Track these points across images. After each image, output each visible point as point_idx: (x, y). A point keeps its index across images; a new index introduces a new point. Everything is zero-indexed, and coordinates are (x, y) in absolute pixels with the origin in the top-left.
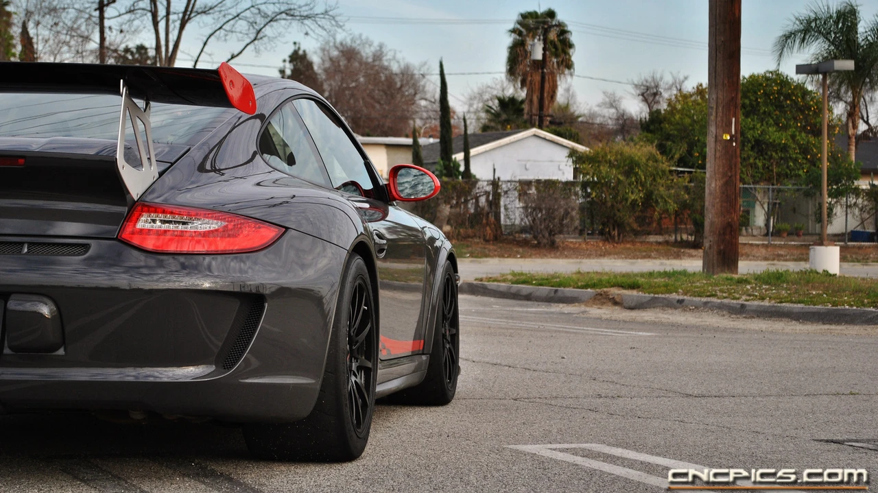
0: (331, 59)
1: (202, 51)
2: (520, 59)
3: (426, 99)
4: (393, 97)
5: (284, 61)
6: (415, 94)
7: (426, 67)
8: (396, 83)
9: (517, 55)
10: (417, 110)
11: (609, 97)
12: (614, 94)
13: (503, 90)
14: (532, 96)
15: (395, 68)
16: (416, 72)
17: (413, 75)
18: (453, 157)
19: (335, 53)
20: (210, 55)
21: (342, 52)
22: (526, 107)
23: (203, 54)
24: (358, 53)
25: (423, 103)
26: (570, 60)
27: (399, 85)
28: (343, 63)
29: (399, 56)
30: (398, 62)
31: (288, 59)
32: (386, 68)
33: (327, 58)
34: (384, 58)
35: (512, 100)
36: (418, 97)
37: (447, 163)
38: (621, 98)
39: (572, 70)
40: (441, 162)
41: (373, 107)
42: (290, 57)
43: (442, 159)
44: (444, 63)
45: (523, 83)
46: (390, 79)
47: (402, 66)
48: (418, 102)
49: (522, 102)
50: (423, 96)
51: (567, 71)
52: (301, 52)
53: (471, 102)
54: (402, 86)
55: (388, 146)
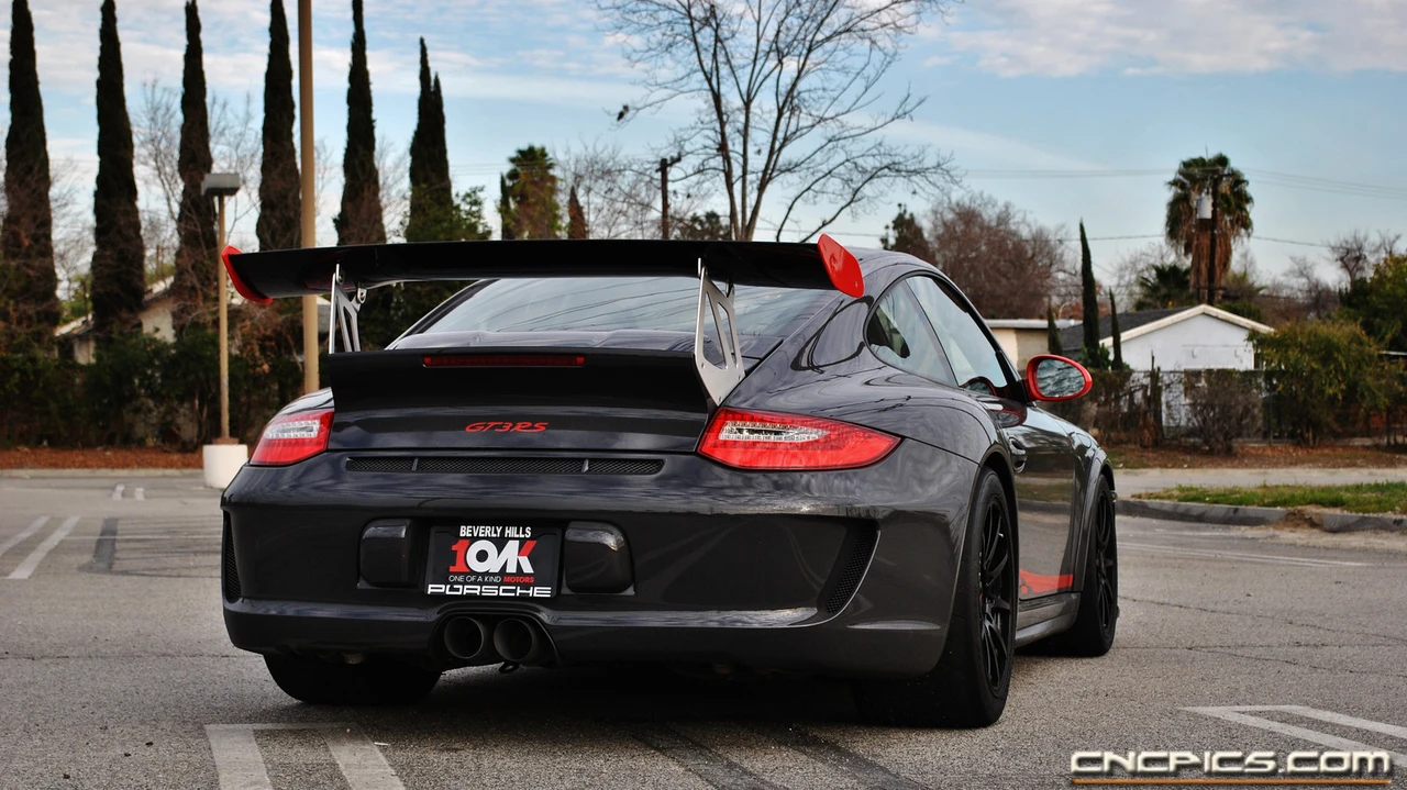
0: (945, 224)
1: (786, 217)
2: (1183, 218)
3: (1064, 271)
4: (1023, 269)
5: (887, 227)
6: (1051, 264)
7: (1064, 231)
8: (1026, 252)
9: (1179, 218)
10: (1053, 284)
11: (1298, 264)
12: (1304, 259)
13: (1162, 258)
14: (1199, 264)
15: (1025, 233)
16: (1051, 237)
17: (1047, 241)
18: (1101, 342)
19: (949, 216)
20: (796, 222)
21: (958, 214)
22: (1191, 278)
23: (788, 221)
24: (980, 215)
25: (1061, 276)
26: (1247, 217)
27: (1030, 253)
28: (960, 228)
29: (1030, 218)
30: (1029, 225)
31: (891, 225)
32: (1014, 234)
33: (940, 223)
34: (1011, 221)
35: (1174, 269)
36: (1054, 268)
37: (1093, 350)
38: (1314, 264)
39: (1250, 230)
40: (1086, 350)
41: (998, 282)
42: (894, 222)
43: (1087, 345)
44: (1085, 226)
45: (1188, 249)
46: (1019, 246)
47: (1034, 230)
48: (1055, 274)
49: (1187, 272)
50: (1060, 267)
51: (1243, 231)
52: (907, 216)
53: (1122, 273)
54: (1033, 255)
55: (1018, 330)
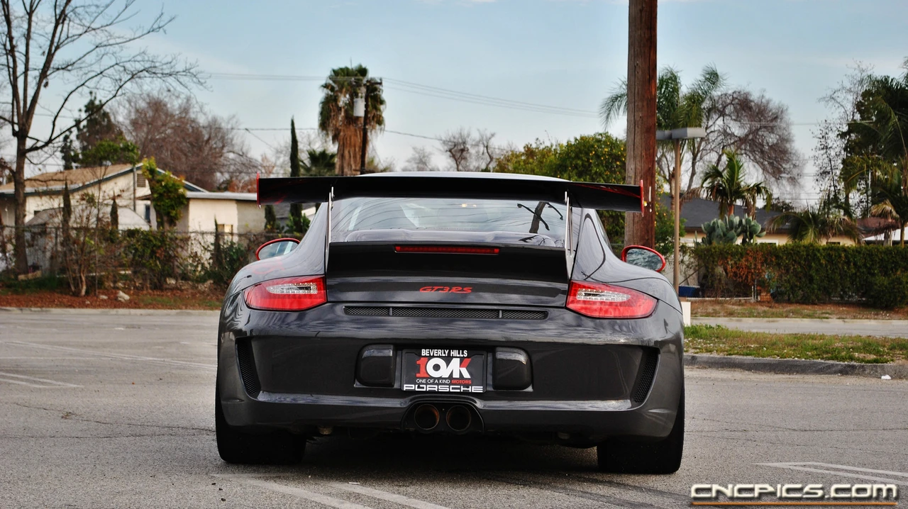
0: (137, 111)
1: (62, 106)
2: (332, 114)
3: (234, 152)
4: (200, 149)
5: (80, 110)
6: (223, 146)
7: (235, 120)
8: (203, 136)
9: (328, 111)
10: (225, 163)
11: (419, 153)
12: (424, 150)
13: (310, 145)
14: (344, 151)
15: (202, 120)
16: (223, 125)
17: (219, 129)
18: (303, 212)
19: (142, 104)
21: (149, 103)
22: (336, 160)
24: (165, 105)
25: (231, 156)
26: (380, 116)
27: (206, 137)
28: (150, 114)
29: (206, 109)
30: (205, 114)
31: (84, 109)
32: (193, 121)
33: (133, 110)
34: (191, 110)
35: (323, 154)
36: (225, 150)
37: (297, 219)
38: (430, 154)
39: (383, 126)
40: (292, 218)
41: (179, 158)
42: (86, 106)
43: (292, 215)
44: (295, 122)
45: (335, 138)
46: (197, 133)
47: (210, 118)
48: (226, 155)
49: (333, 156)
50: (231, 149)
51: (378, 127)
52: (97, 103)
53: (278, 155)
54: (209, 138)
55: (239, 201)
